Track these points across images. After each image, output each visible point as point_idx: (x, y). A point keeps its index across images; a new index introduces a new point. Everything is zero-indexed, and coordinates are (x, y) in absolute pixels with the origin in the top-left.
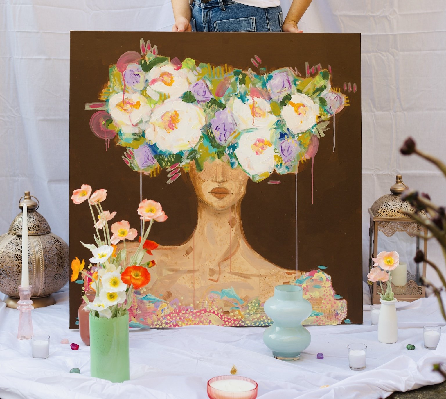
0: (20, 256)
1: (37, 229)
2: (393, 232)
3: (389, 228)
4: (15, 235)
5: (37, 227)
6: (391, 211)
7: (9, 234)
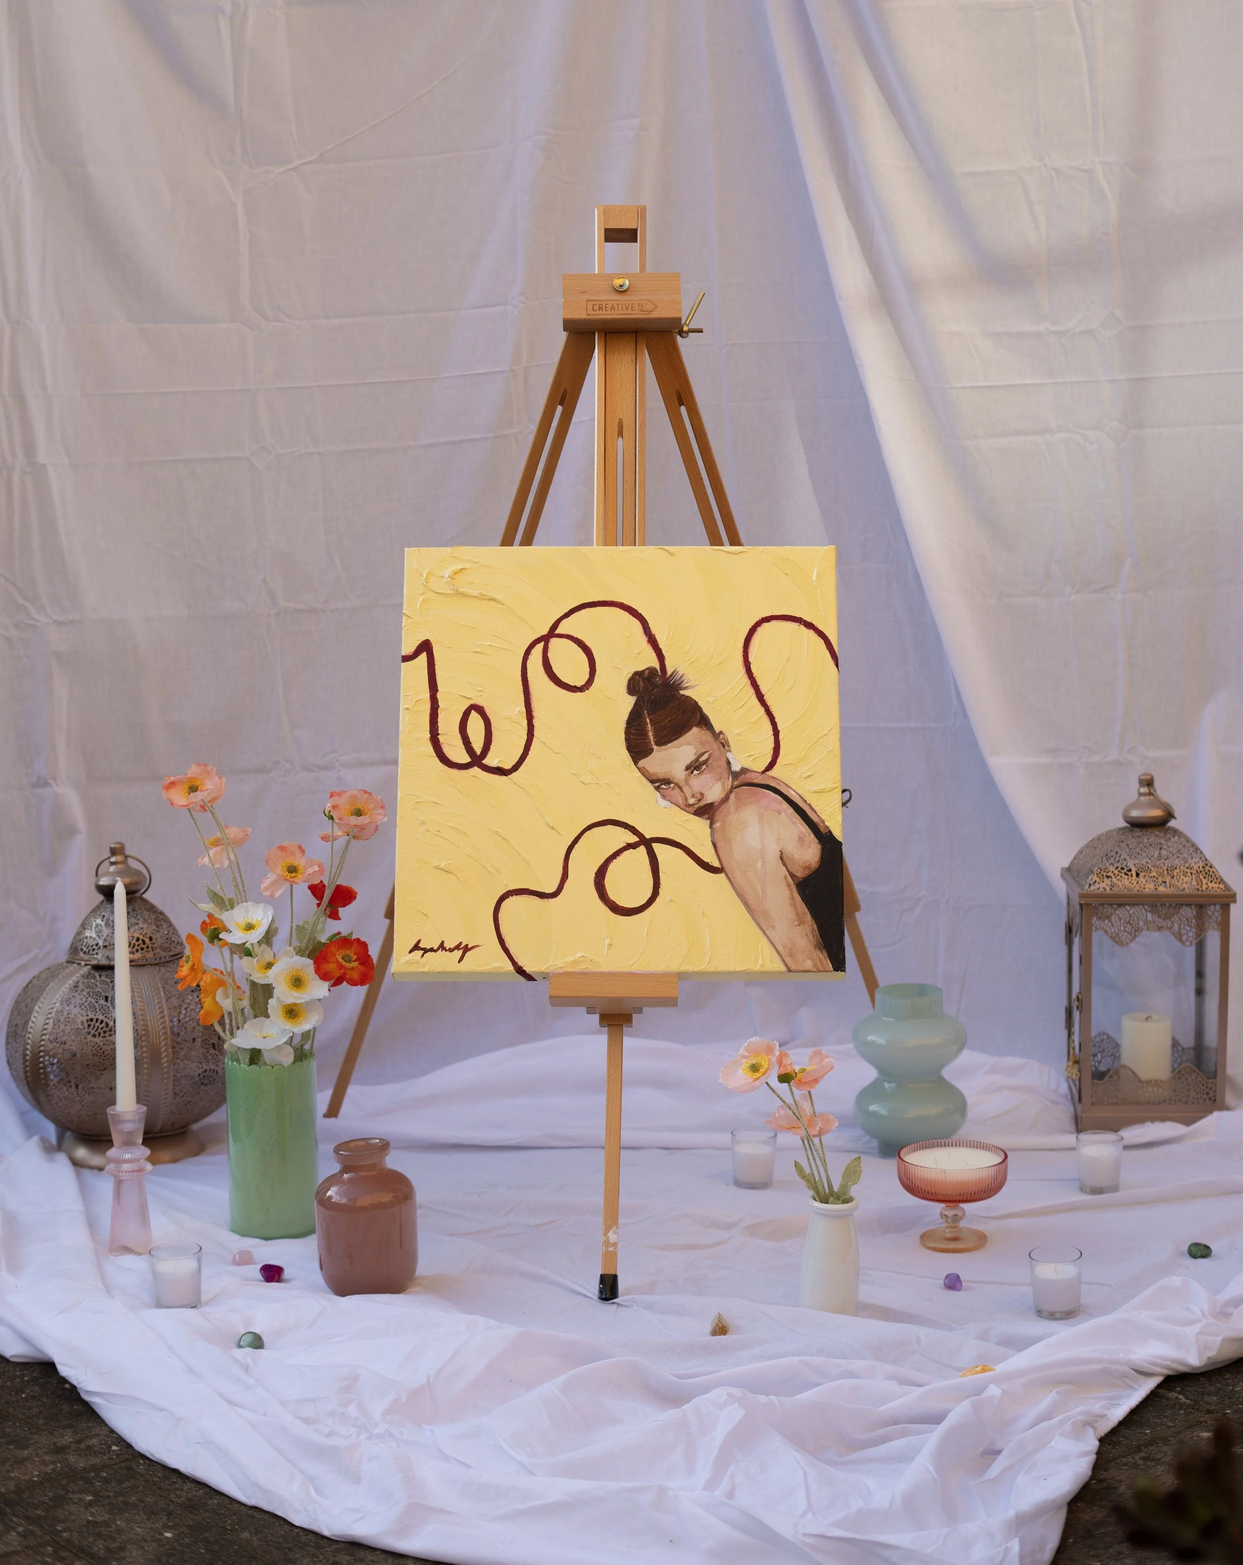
0: (104, 1024)
1: (148, 947)
2: (1136, 931)
3: (1122, 922)
4: (86, 965)
5: (147, 941)
6: (1127, 875)
7: (68, 962)
